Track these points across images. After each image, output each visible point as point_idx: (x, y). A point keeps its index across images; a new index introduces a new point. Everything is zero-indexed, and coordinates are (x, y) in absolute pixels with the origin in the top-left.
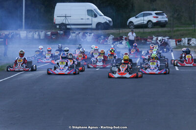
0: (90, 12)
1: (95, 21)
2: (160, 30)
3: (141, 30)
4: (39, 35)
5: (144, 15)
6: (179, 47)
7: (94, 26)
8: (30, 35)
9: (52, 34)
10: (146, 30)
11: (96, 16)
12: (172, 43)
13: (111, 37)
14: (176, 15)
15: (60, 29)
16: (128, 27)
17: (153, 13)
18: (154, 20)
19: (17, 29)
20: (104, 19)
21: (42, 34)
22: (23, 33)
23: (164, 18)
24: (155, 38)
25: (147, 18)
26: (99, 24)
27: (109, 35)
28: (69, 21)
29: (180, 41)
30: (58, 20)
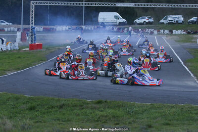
0: (116, 17)
1: (118, 21)
2: (150, 26)
3: (141, 26)
4: (91, 28)
5: (142, 18)
6: (159, 34)
7: (118, 24)
8: (87, 28)
9: (97, 28)
10: (143, 26)
11: (118, 19)
12: (156, 32)
13: (126, 29)
14: (157, 19)
15: (101, 25)
16: (134, 24)
17: (147, 17)
18: (147, 21)
19: (80, 25)
20: (122, 20)
21: (93, 27)
22: (84, 27)
23: (152, 20)
24: (147, 30)
25: (143, 20)
26: (120, 23)
27: (125, 28)
28: (106, 21)
29: (159, 31)
30: (100, 20)
